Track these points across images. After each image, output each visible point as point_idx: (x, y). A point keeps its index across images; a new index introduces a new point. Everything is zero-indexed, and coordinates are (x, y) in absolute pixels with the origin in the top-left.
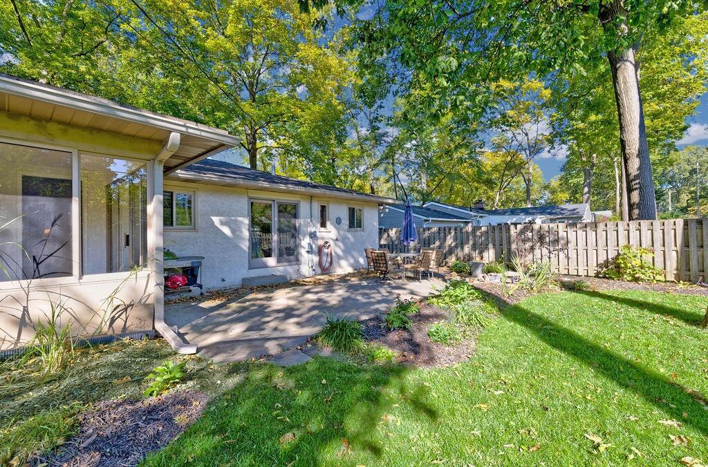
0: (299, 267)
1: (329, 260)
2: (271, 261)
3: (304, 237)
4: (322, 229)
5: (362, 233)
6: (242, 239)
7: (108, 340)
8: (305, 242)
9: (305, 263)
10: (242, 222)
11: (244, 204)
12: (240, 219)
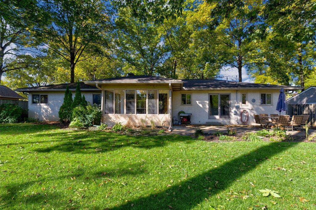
0: (230, 120)
1: (247, 118)
2: (217, 117)
3: (233, 108)
4: (243, 105)
5: (271, 107)
6: (206, 108)
7: (161, 127)
8: (233, 110)
9: (233, 119)
10: (206, 102)
11: (207, 96)
12: (206, 101)
